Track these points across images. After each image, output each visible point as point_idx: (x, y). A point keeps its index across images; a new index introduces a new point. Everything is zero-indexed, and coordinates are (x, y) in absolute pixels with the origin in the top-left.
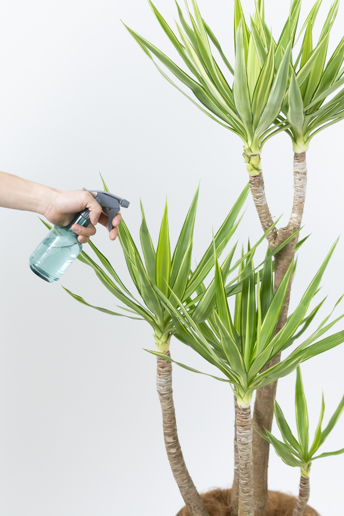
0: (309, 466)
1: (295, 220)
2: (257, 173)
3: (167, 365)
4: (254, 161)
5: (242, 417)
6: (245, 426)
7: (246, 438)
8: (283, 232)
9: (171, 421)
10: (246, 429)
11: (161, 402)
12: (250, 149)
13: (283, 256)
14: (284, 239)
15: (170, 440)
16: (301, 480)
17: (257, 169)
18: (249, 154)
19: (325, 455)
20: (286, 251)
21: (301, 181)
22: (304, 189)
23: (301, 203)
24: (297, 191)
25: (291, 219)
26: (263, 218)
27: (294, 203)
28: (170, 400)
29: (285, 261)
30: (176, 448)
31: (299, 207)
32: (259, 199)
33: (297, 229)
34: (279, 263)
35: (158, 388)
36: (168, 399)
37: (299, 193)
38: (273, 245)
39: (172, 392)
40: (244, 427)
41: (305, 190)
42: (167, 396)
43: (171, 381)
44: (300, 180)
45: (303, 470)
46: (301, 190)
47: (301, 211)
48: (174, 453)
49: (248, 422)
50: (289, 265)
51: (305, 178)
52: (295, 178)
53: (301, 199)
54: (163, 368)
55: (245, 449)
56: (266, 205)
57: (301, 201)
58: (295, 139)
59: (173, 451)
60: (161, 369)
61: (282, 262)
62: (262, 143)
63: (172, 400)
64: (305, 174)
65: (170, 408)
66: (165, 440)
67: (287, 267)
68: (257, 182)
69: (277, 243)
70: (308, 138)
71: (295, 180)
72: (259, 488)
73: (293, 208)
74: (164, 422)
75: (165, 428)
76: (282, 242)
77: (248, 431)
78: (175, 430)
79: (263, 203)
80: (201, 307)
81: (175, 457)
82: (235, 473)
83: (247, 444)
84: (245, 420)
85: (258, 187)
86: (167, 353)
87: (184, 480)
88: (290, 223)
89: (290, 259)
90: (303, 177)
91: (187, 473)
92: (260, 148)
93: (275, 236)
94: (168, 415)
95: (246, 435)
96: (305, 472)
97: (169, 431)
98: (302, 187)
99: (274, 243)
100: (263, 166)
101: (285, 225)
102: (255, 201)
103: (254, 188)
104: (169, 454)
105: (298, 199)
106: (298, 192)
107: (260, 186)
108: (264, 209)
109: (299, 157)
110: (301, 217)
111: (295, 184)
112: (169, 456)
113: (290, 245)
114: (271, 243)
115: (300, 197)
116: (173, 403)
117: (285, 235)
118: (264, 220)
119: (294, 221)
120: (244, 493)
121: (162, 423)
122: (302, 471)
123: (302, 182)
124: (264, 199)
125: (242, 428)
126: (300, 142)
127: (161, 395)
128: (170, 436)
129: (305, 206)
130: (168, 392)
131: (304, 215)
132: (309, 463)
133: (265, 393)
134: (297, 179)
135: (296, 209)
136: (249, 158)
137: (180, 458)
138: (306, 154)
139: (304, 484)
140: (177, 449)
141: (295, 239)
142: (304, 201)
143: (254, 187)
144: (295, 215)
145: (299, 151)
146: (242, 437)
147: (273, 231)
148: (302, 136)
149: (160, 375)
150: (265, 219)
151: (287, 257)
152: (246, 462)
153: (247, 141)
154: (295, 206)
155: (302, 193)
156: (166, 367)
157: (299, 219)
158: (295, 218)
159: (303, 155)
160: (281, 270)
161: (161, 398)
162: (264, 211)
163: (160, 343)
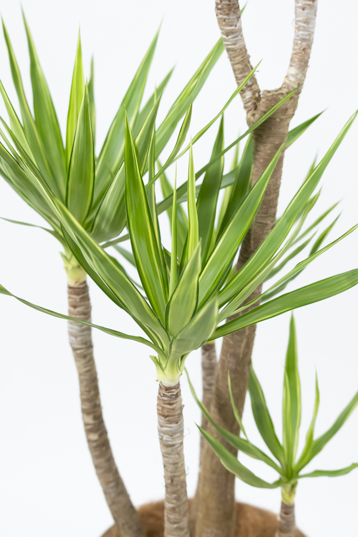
0: (293, 487)
1: (293, 79)
3: (79, 304)
5: (164, 400)
6: (168, 416)
7: (171, 436)
8: (267, 97)
10: (170, 422)
13: (264, 137)
14: (268, 108)
15: (90, 420)
16: (282, 507)
19: (318, 473)
20: (270, 128)
21: (306, 11)
22: (310, 26)
23: (304, 50)
24: (298, 28)
25: (287, 77)
26: (237, 72)
27: (294, 49)
28: (88, 358)
29: (268, 146)
30: (99, 432)
31: (302, 59)
32: (230, 37)
33: (293, 93)
34: (259, 149)
36: (85, 357)
37: (301, 32)
38: (252, 118)
40: (167, 419)
41: (313, 28)
42: (84, 353)
44: (303, 9)
45: (284, 492)
46: (304, 27)
47: (303, 63)
48: (95, 441)
49: (173, 409)
50: (274, 153)
51: (312, 7)
52: (296, 7)
53: (304, 44)
54: (75, 307)
55: (170, 454)
57: (304, 46)
59: (94, 437)
61: (262, 148)
63: (92, 360)
65: (88, 371)
66: (83, 419)
67: (271, 156)
69: (257, 116)
71: (296, 10)
72: (219, 509)
73: (292, 60)
74: (82, 394)
76: (265, 112)
77: (174, 425)
78: (98, 406)
79: (237, 45)
80: (106, 209)
81: (97, 447)
83: (173, 445)
84: (168, 406)
85: (228, 15)
86: (81, 284)
88: (285, 83)
89: (277, 143)
90: (309, 5)
91: (116, 472)
93: (257, 104)
94: (85, 383)
95: (170, 431)
96: (287, 496)
97: (87, 406)
98: (307, 22)
99: (253, 115)
103: (220, 16)
104: (89, 441)
105: (299, 42)
106: (299, 30)
107: (232, 13)
108: (239, 55)
110: (304, 75)
111: (296, 17)
113: (278, 120)
114: (250, 114)
115: (303, 40)
117: (270, 101)
118: (240, 76)
119: (290, 81)
120: (171, 523)
122: (283, 494)
123: (308, 13)
124: (239, 37)
125: (163, 418)
127: (75, 350)
128: (89, 414)
129: (311, 56)
130: (84, 346)
131: (309, 71)
132: (293, 482)
134: (299, 7)
135: (296, 60)
137: (104, 449)
139: (287, 513)
140: (100, 435)
141: (287, 110)
142: (309, 47)
143: (221, 14)
144: (293, 71)
146: (164, 433)
147: (254, 94)
150: (241, 73)
151: (271, 139)
152: (172, 474)
154: (294, 56)
155: (307, 33)
156: (80, 306)
157: (299, 77)
158: (292, 75)
160: (261, 161)
161: (74, 354)
162: (239, 59)
163: (70, 267)
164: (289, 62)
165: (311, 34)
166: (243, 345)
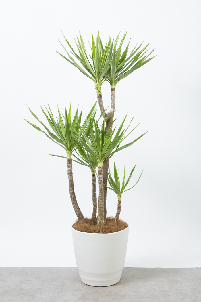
0: (121, 196)
1: (112, 111)
2: (100, 94)
4: (99, 89)
6: (101, 173)
7: (101, 178)
9: (72, 184)
10: (101, 175)
11: (69, 177)
12: (98, 85)
13: (109, 121)
15: (72, 192)
16: (118, 202)
17: (100, 92)
18: (98, 87)
19: (126, 190)
31: (113, 106)
35: (68, 172)
39: (72, 173)
42: (70, 175)
43: (72, 169)
44: (113, 97)
47: (114, 108)
48: (73, 197)
51: (115, 97)
54: (70, 164)
55: (101, 182)
56: (103, 105)
58: (111, 84)
59: (73, 196)
60: (69, 164)
61: (109, 124)
62: (102, 84)
63: (72, 177)
64: (115, 95)
66: (70, 192)
68: (100, 97)
70: (116, 84)
73: (111, 107)
74: (70, 185)
75: (70, 187)
76: (109, 117)
78: (73, 188)
81: (74, 198)
82: (93, 208)
83: (102, 180)
84: (101, 171)
86: (70, 158)
87: (77, 207)
89: (111, 122)
91: (78, 205)
92: (101, 85)
93: (106, 116)
94: (71, 182)
99: (106, 118)
100: (102, 91)
101: (109, 112)
102: (99, 104)
104: (71, 197)
105: (113, 104)
106: (113, 101)
109: (113, 90)
110: (114, 110)
111: (112, 99)
112: (71, 199)
116: (72, 178)
118: (102, 110)
121: (69, 185)
122: (118, 198)
124: (102, 103)
126: (113, 85)
127: (69, 174)
128: (72, 190)
129: (115, 106)
133: (105, 170)
136: (98, 88)
138: (115, 89)
139: (119, 203)
141: (113, 116)
144: (112, 109)
145: (113, 88)
147: (105, 114)
148: (114, 82)
149: (68, 166)
153: (97, 83)
159: (114, 89)
161: (69, 175)
162: (102, 107)
163: (69, 154)
164: (111, 108)
165: (115, 102)
166: (107, 166)
